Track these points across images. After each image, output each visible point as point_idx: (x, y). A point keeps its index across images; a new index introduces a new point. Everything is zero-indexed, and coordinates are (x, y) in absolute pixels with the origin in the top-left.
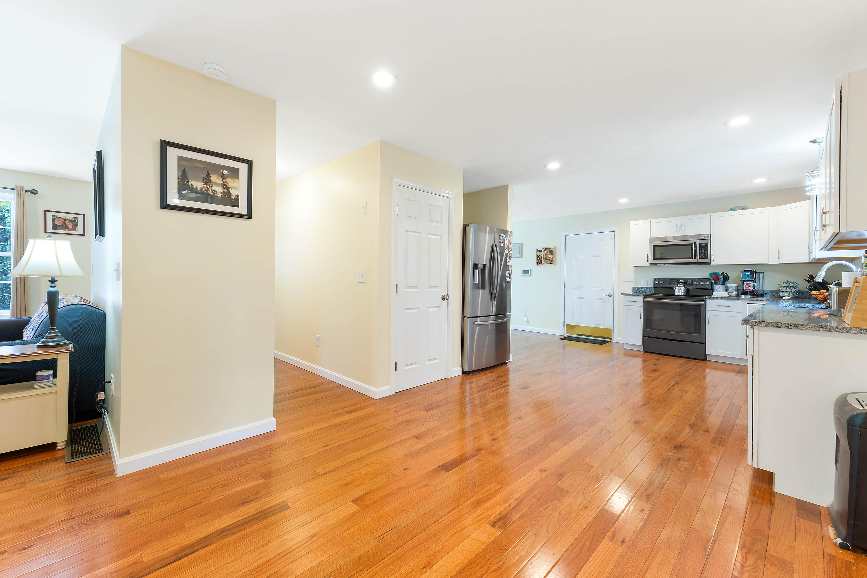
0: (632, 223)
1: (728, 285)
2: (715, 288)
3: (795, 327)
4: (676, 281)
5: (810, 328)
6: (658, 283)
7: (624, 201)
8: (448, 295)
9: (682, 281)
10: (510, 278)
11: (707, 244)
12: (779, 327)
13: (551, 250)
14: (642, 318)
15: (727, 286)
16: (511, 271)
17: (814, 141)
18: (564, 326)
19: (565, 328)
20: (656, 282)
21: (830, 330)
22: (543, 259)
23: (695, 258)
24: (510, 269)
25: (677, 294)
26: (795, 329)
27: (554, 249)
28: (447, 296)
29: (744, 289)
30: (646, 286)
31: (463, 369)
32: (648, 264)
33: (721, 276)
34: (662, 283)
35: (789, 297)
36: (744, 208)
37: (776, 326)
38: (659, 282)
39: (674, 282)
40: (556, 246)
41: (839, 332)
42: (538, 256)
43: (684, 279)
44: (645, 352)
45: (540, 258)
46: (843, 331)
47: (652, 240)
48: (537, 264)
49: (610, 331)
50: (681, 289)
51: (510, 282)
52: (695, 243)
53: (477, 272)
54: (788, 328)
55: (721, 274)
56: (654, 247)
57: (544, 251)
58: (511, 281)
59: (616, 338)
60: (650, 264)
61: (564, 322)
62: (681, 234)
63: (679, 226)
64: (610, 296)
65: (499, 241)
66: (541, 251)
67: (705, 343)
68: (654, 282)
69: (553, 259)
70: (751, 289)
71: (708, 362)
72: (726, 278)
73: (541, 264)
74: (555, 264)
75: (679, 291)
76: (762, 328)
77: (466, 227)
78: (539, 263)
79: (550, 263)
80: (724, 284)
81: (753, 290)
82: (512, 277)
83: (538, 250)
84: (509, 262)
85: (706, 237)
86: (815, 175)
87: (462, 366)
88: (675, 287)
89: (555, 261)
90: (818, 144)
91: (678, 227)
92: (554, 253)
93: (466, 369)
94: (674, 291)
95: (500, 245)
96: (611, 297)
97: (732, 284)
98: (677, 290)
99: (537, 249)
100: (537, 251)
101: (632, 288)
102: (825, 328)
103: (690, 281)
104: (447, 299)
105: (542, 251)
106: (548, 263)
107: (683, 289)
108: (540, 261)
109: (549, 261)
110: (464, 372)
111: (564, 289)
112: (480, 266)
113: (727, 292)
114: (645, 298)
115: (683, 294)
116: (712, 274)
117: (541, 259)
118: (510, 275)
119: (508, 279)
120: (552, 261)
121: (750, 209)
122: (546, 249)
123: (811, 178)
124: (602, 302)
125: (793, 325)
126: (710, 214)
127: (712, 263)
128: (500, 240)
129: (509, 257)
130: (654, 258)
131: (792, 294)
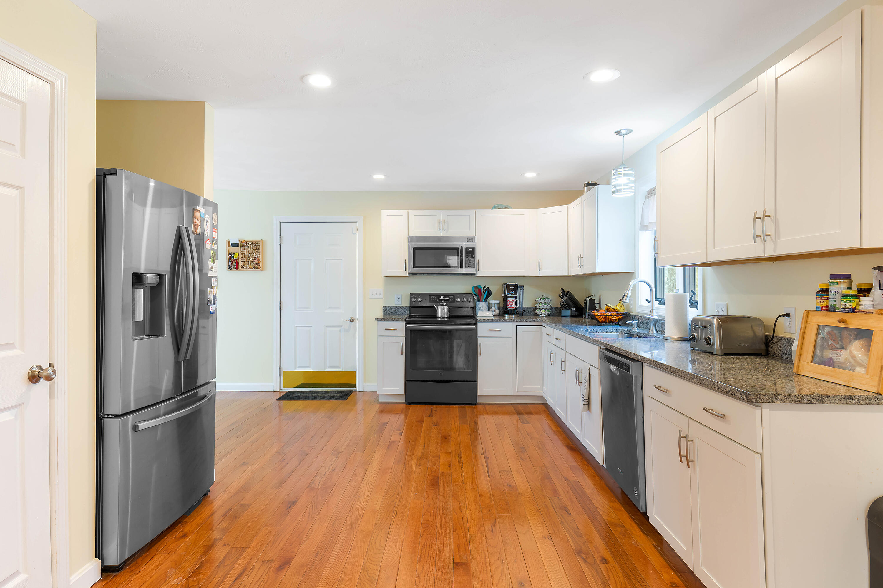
0: (385, 213)
1: (491, 302)
2: (478, 306)
3: (819, 401)
4: (437, 298)
5: (837, 401)
6: (415, 300)
7: (379, 177)
8: (50, 365)
9: (443, 297)
10: (214, 304)
11: (473, 249)
12: (800, 402)
13: (256, 245)
14: (404, 353)
15: (489, 303)
16: (215, 288)
17: (618, 133)
18: (280, 374)
19: (282, 377)
20: (413, 300)
21: (860, 402)
22: (240, 259)
23: (461, 267)
24: (214, 284)
25: (439, 315)
26: (819, 403)
27: (261, 243)
28: (50, 370)
29: (508, 307)
30: (399, 304)
31: (102, 562)
32: (406, 274)
33: (483, 290)
34: (421, 300)
35: (545, 315)
36: (506, 206)
37: (796, 401)
38: (417, 300)
39: (434, 299)
40: (263, 239)
41: (870, 404)
42: (231, 255)
43: (446, 295)
44: (408, 404)
45: (236, 257)
46: (874, 402)
47: (411, 240)
48: (230, 268)
49: (353, 374)
50: (443, 308)
51: (215, 313)
52: (462, 247)
53: (140, 292)
54: (811, 402)
55: (483, 289)
56: (415, 249)
57: (243, 246)
58: (216, 309)
59: (361, 386)
60: (409, 274)
61: (280, 368)
62: (444, 234)
63: (442, 223)
64: (352, 321)
65: (193, 222)
66: (236, 245)
67: (476, 381)
68: (411, 299)
69: (258, 259)
70: (514, 307)
71: (479, 407)
72: (489, 293)
73: (237, 268)
74: (263, 270)
75: (442, 311)
76: (777, 405)
77: (107, 176)
78: (233, 267)
79: (254, 268)
80: (486, 301)
81: (516, 308)
82: (217, 302)
83: (231, 243)
84: (212, 268)
85: (472, 240)
86: (622, 173)
87: (99, 553)
88: (437, 306)
89: (263, 264)
90: (622, 136)
91: (440, 224)
92: (261, 250)
93: (112, 559)
94: (436, 311)
95: (196, 231)
96: (354, 322)
97: (494, 301)
98: (439, 310)
99: (229, 242)
100: (229, 246)
101: (382, 309)
102: (854, 400)
103: (451, 297)
104: (49, 378)
105: (238, 246)
106: (250, 268)
107: (446, 308)
108: (235, 264)
109: (252, 264)
110: (106, 570)
111: (279, 311)
112: (151, 280)
113: (489, 311)
114: (407, 323)
115: (446, 315)
116: (475, 288)
117: (237, 260)
118: (215, 297)
119: (211, 306)
120: (257, 264)
121: (512, 208)
122: (246, 242)
123: (618, 177)
124: (340, 331)
125: (817, 398)
126: (475, 210)
127: (477, 274)
128: (195, 220)
129: (213, 258)
130: (415, 266)
131: (548, 312)
